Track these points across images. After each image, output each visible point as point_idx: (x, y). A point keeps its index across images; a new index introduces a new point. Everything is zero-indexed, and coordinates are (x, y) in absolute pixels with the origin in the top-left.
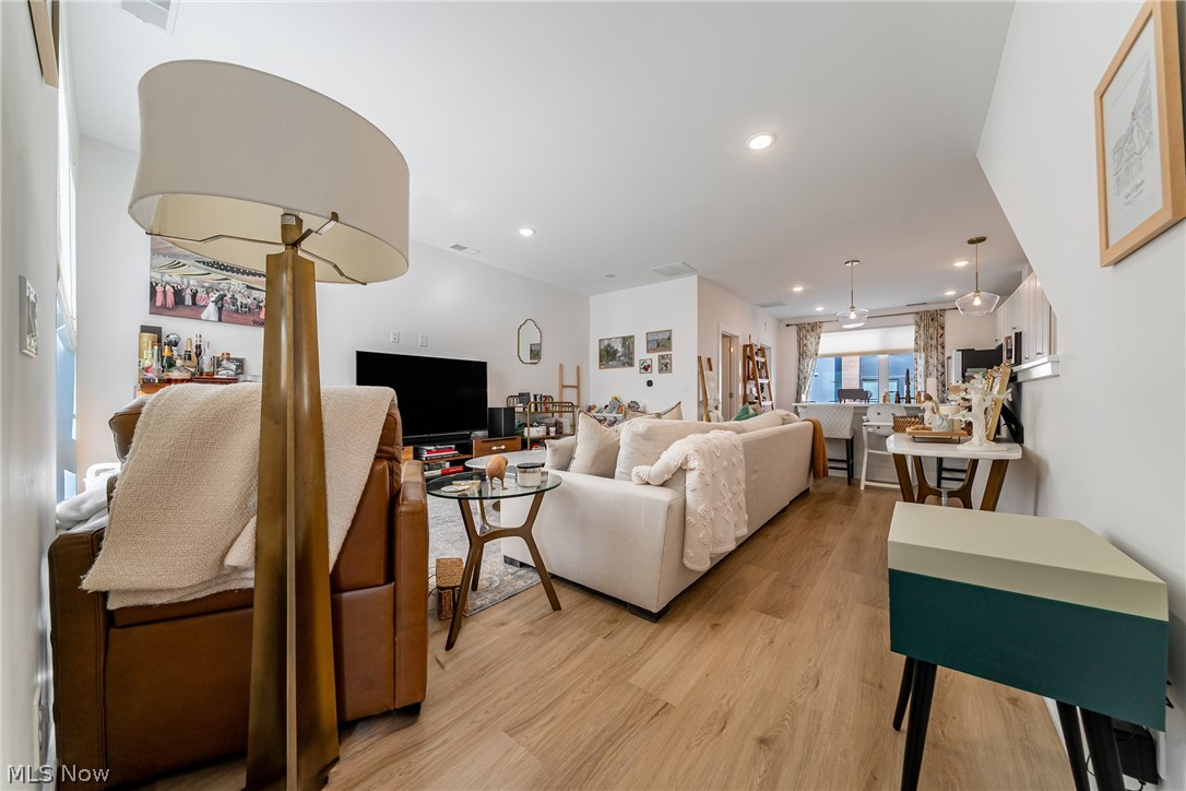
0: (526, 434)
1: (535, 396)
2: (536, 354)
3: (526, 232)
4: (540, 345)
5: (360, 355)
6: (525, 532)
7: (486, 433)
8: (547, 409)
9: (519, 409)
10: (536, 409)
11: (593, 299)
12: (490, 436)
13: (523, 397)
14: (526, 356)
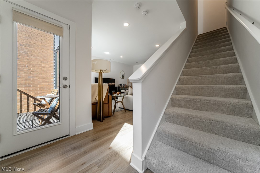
0: (122, 91)
1: (123, 85)
2: (123, 76)
3: (122, 57)
4: (124, 75)
5: (95, 78)
6: (122, 102)
7: (115, 91)
8: (125, 87)
9: (120, 87)
10: (123, 87)
11: (134, 66)
12: (115, 92)
13: (121, 85)
14: (122, 77)
